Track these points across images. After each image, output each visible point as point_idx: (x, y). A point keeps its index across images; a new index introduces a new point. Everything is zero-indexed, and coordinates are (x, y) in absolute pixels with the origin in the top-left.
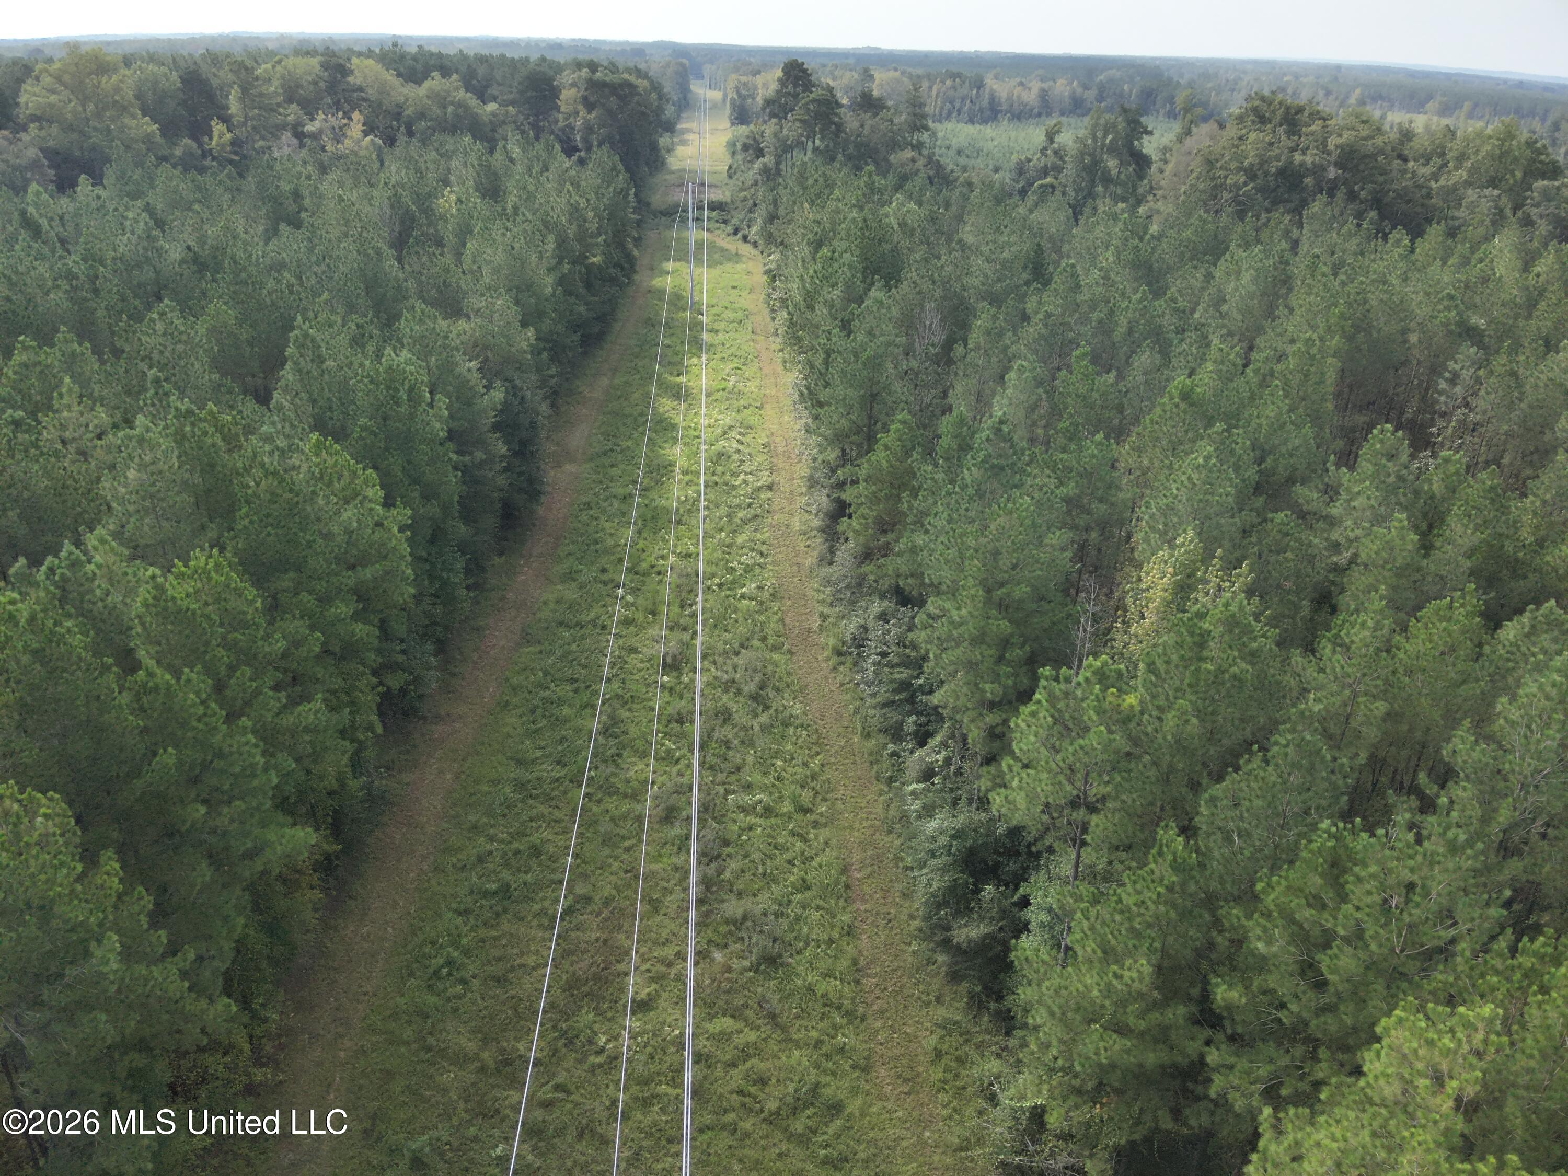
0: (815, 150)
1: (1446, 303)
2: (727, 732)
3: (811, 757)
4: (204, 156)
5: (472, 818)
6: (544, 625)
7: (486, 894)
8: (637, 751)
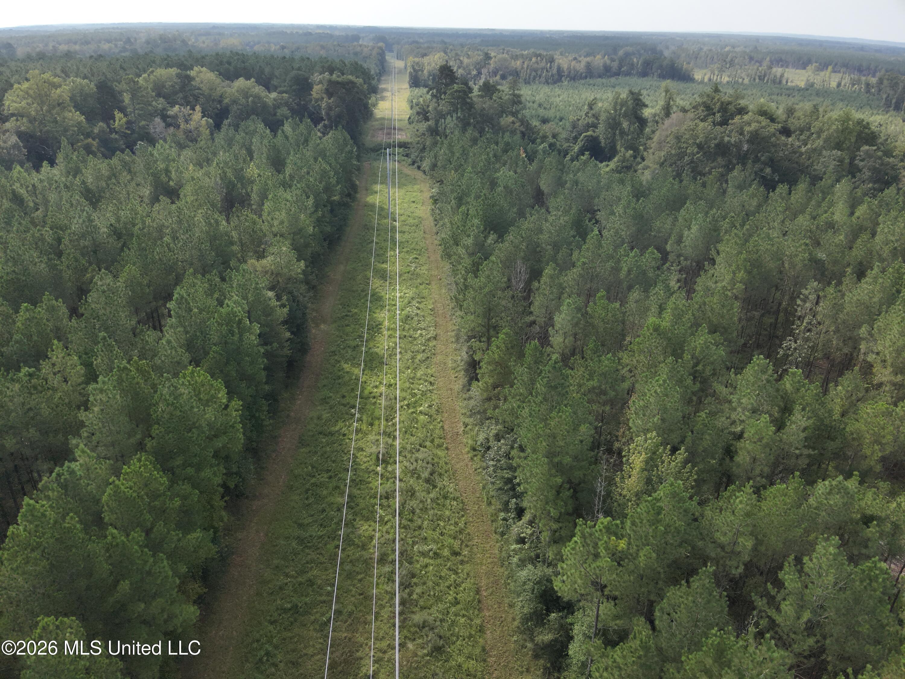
0: (458, 118)
1: (803, 247)
2: (414, 503)
3: (459, 519)
4: (111, 132)
5: (276, 562)
6: (311, 433)
7: (285, 611)
8: (364, 516)
